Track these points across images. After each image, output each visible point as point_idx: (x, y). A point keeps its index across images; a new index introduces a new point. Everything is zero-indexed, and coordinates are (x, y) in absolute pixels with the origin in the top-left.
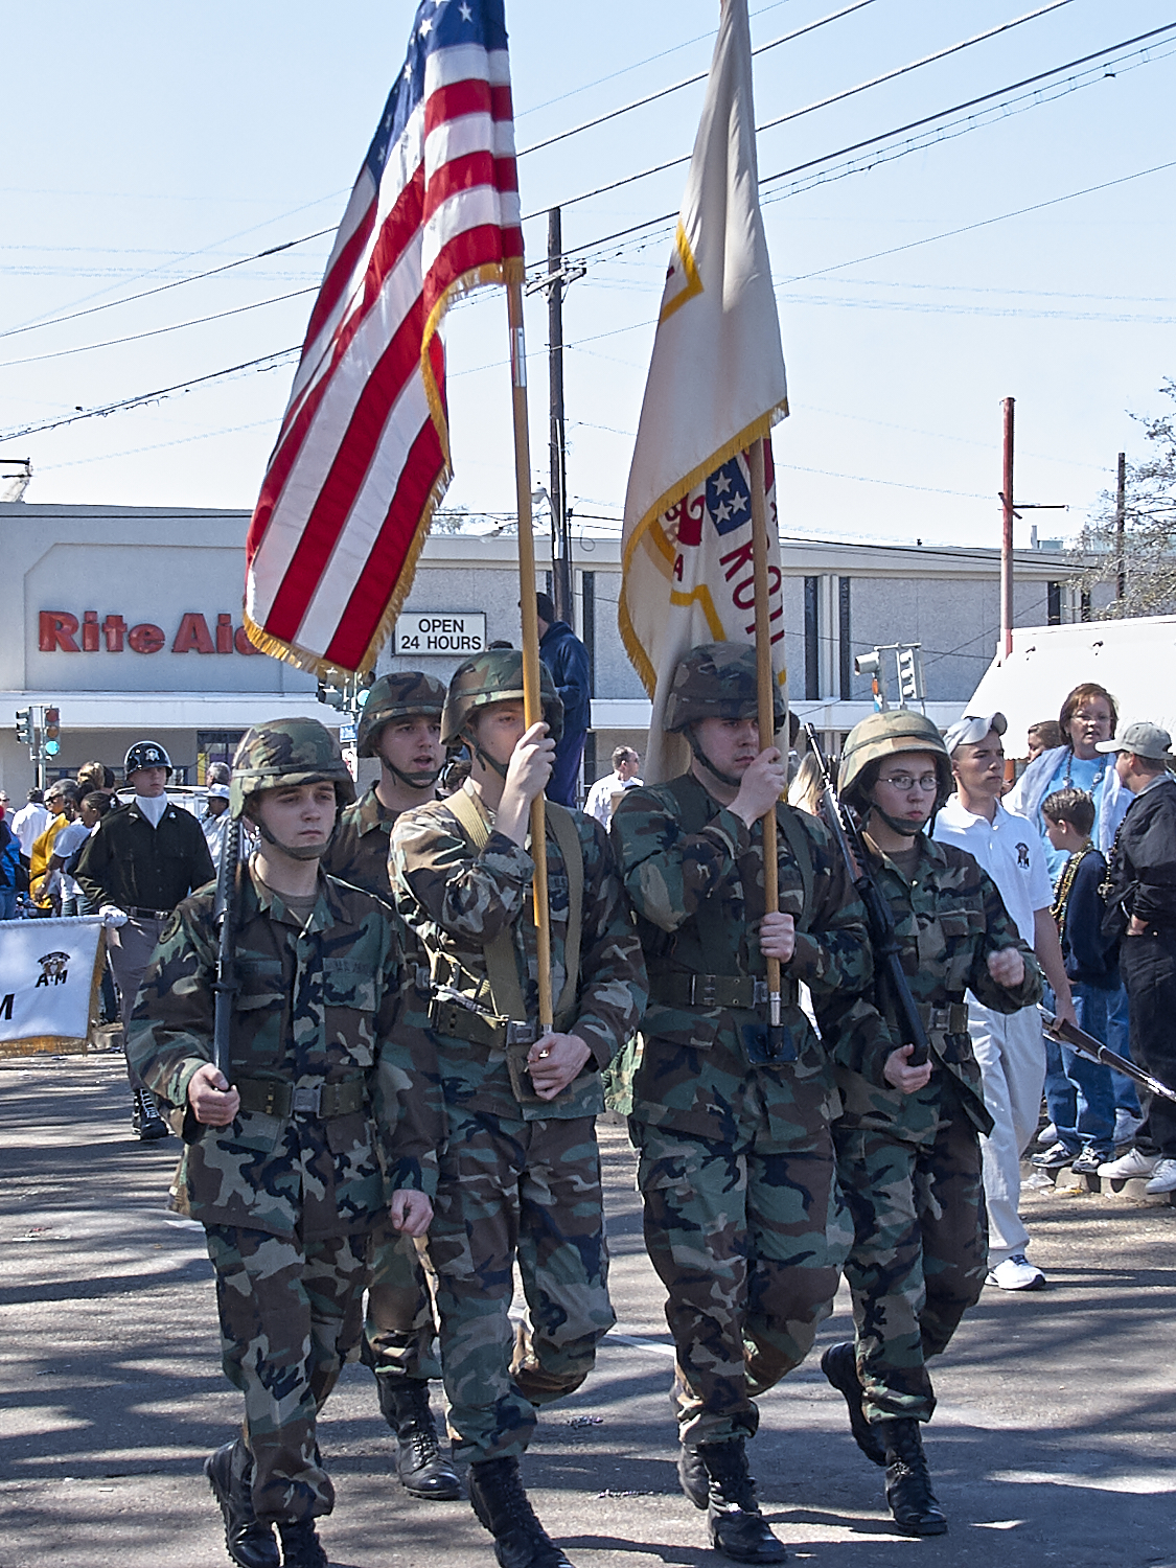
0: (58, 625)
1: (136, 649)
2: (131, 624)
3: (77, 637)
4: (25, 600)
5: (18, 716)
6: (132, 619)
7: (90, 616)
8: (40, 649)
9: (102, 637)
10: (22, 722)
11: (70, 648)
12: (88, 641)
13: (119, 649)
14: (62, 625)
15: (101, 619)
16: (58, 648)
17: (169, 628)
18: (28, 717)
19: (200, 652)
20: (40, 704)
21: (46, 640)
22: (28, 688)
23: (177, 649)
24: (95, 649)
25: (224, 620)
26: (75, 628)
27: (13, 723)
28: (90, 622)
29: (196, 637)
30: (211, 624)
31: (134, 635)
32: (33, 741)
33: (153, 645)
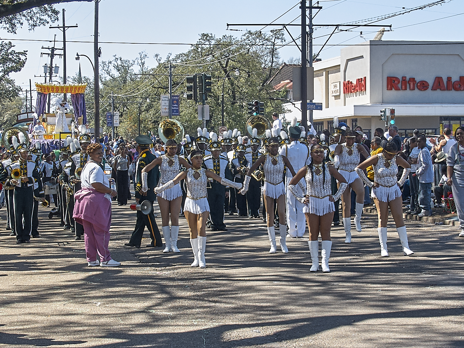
0: (393, 81)
1: (419, 89)
2: (417, 82)
3: (400, 85)
4: (382, 74)
5: (381, 112)
6: (418, 79)
7: (404, 78)
8: (387, 90)
9: (408, 85)
10: (382, 114)
11: (397, 89)
12: (403, 87)
13: (414, 89)
14: (395, 81)
15: (407, 79)
16: (393, 89)
17: (431, 82)
18: (385, 112)
19: (441, 90)
20: (388, 108)
21: (389, 86)
22: (383, 102)
23: (434, 89)
24: (406, 89)
25: (449, 79)
26: (399, 82)
27: (379, 114)
28: (404, 80)
29: (440, 85)
30: (445, 80)
31: (419, 85)
32: (386, 120)
33: (425, 88)
